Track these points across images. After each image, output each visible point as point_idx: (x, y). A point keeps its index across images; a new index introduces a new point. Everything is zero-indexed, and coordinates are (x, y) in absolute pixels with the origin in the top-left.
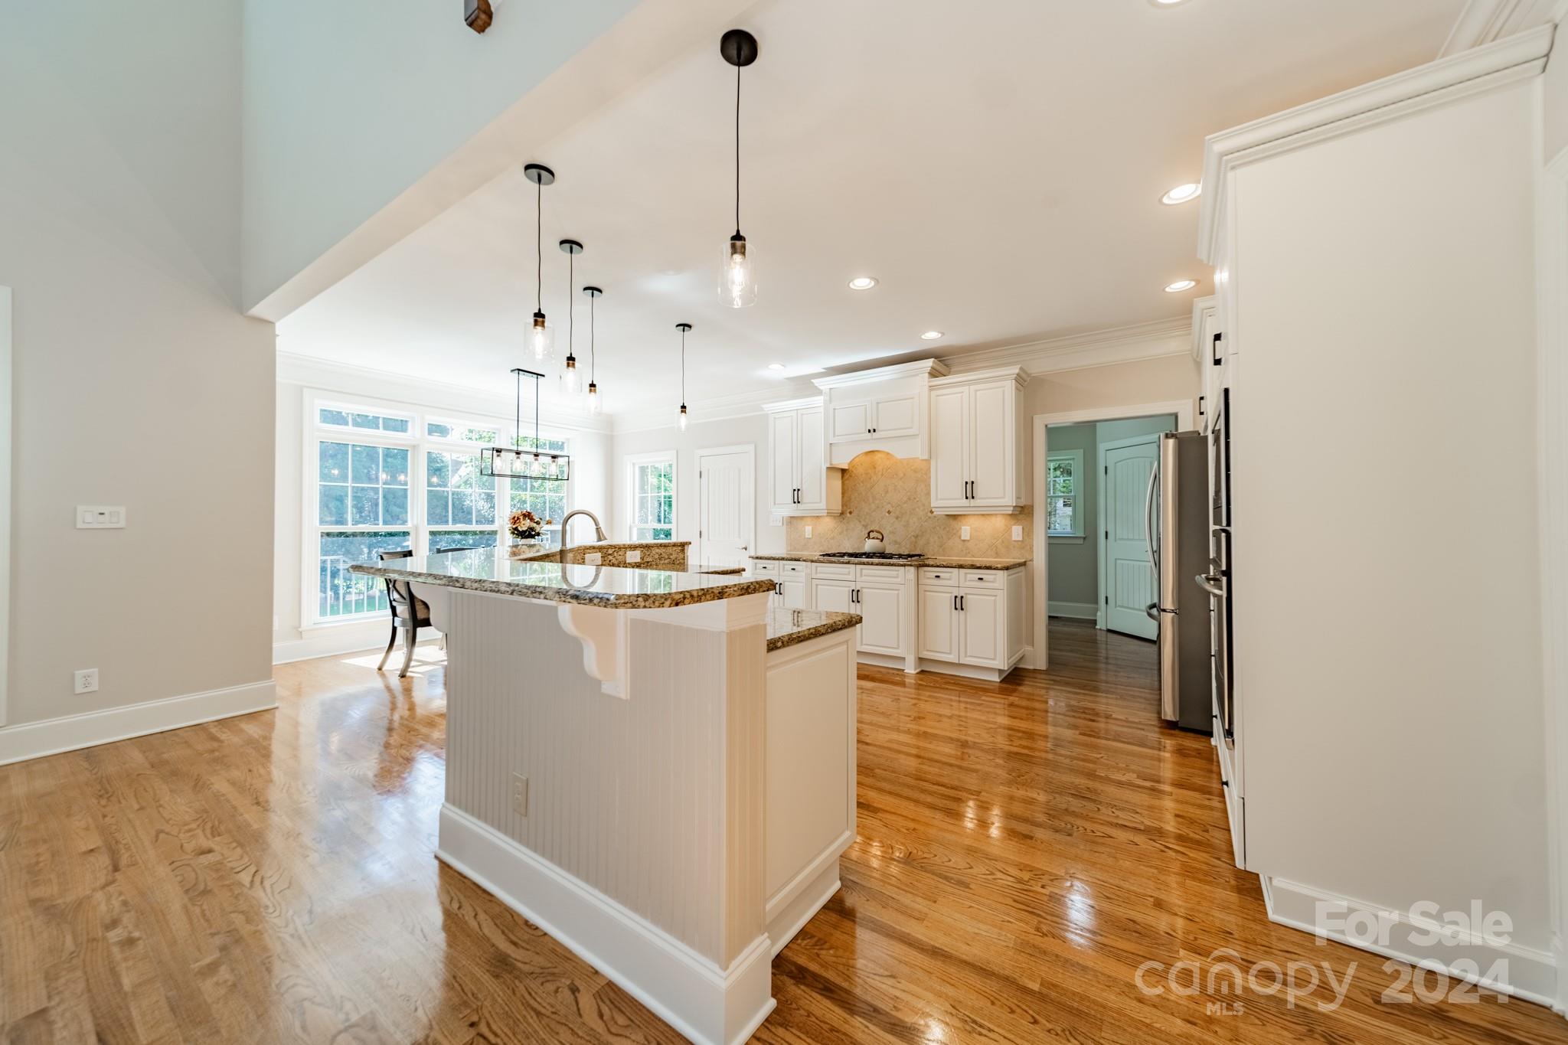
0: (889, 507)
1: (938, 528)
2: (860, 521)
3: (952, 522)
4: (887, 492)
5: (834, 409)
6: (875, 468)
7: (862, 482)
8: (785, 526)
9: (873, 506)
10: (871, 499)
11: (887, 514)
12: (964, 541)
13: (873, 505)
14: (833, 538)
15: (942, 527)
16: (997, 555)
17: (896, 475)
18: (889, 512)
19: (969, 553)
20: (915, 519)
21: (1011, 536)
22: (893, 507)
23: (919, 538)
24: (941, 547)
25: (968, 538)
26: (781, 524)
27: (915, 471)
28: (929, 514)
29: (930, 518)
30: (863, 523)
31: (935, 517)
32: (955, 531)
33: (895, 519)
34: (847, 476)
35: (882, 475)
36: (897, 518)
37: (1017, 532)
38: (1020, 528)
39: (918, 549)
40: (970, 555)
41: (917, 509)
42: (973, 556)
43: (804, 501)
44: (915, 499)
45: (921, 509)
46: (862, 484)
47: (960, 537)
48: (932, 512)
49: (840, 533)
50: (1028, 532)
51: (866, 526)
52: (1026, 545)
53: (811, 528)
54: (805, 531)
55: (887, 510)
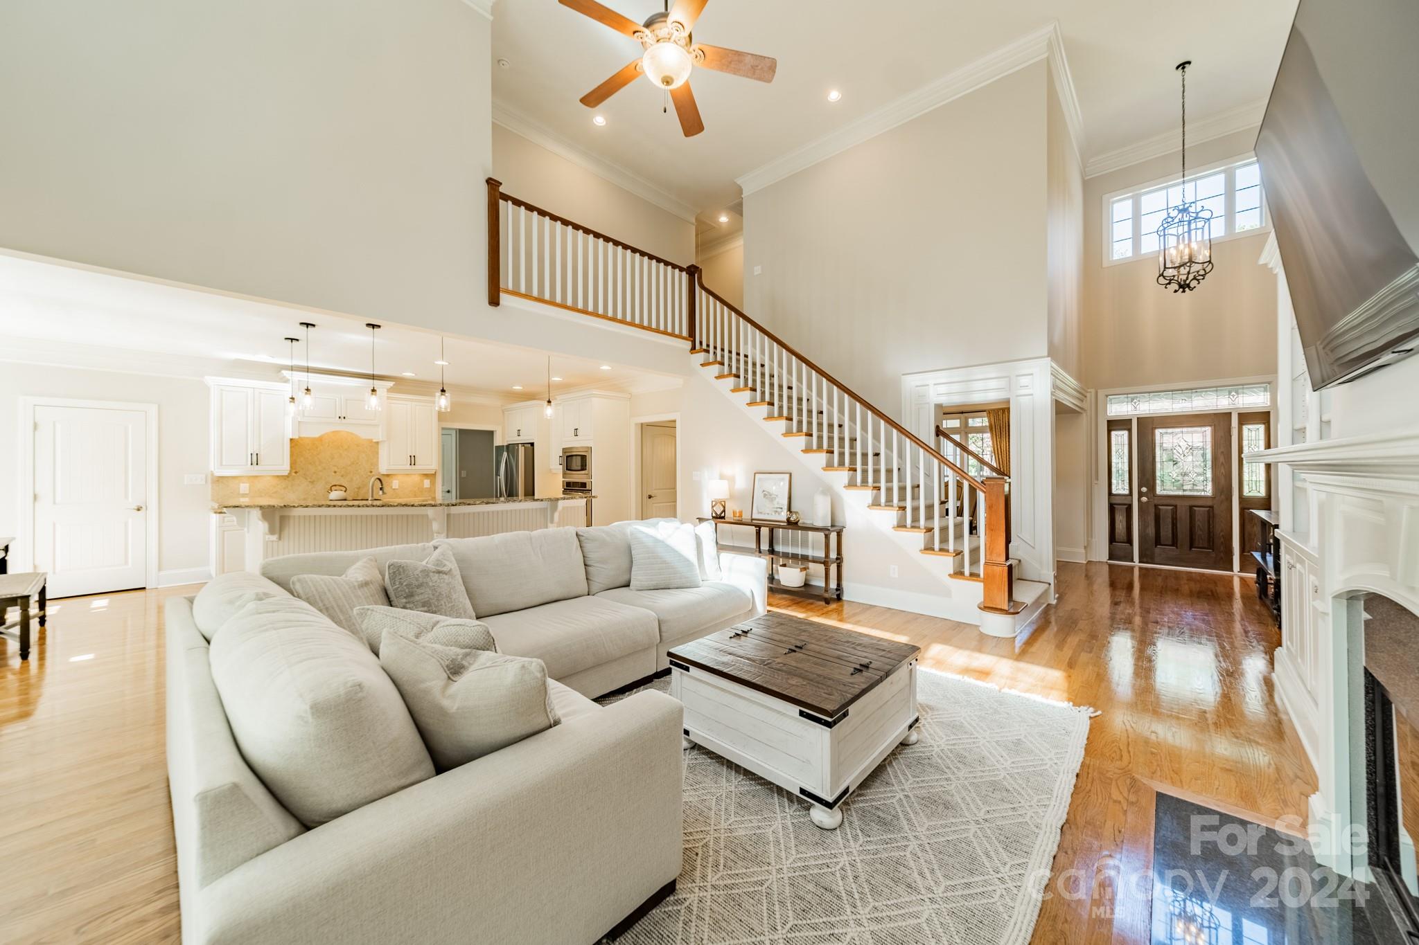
0: (335, 469)
2: (306, 479)
4: (333, 458)
7: (309, 450)
8: (210, 485)
11: (333, 474)
12: (394, 490)
13: (320, 468)
14: (276, 492)
16: (415, 496)
17: (342, 447)
18: (335, 472)
19: (398, 496)
20: (358, 477)
21: (423, 485)
22: (338, 468)
23: (361, 489)
25: (397, 487)
27: (358, 446)
28: (369, 474)
29: (369, 476)
30: (309, 480)
31: (376, 476)
32: (388, 484)
33: (340, 477)
34: (296, 445)
35: (328, 446)
36: (342, 476)
37: (427, 483)
38: (429, 481)
41: (360, 470)
42: (400, 498)
44: (357, 463)
45: (363, 470)
46: (308, 451)
47: (391, 487)
48: (371, 472)
49: (284, 488)
50: (433, 483)
51: (312, 482)
52: (432, 490)
53: (247, 485)
54: (239, 488)
55: (333, 470)
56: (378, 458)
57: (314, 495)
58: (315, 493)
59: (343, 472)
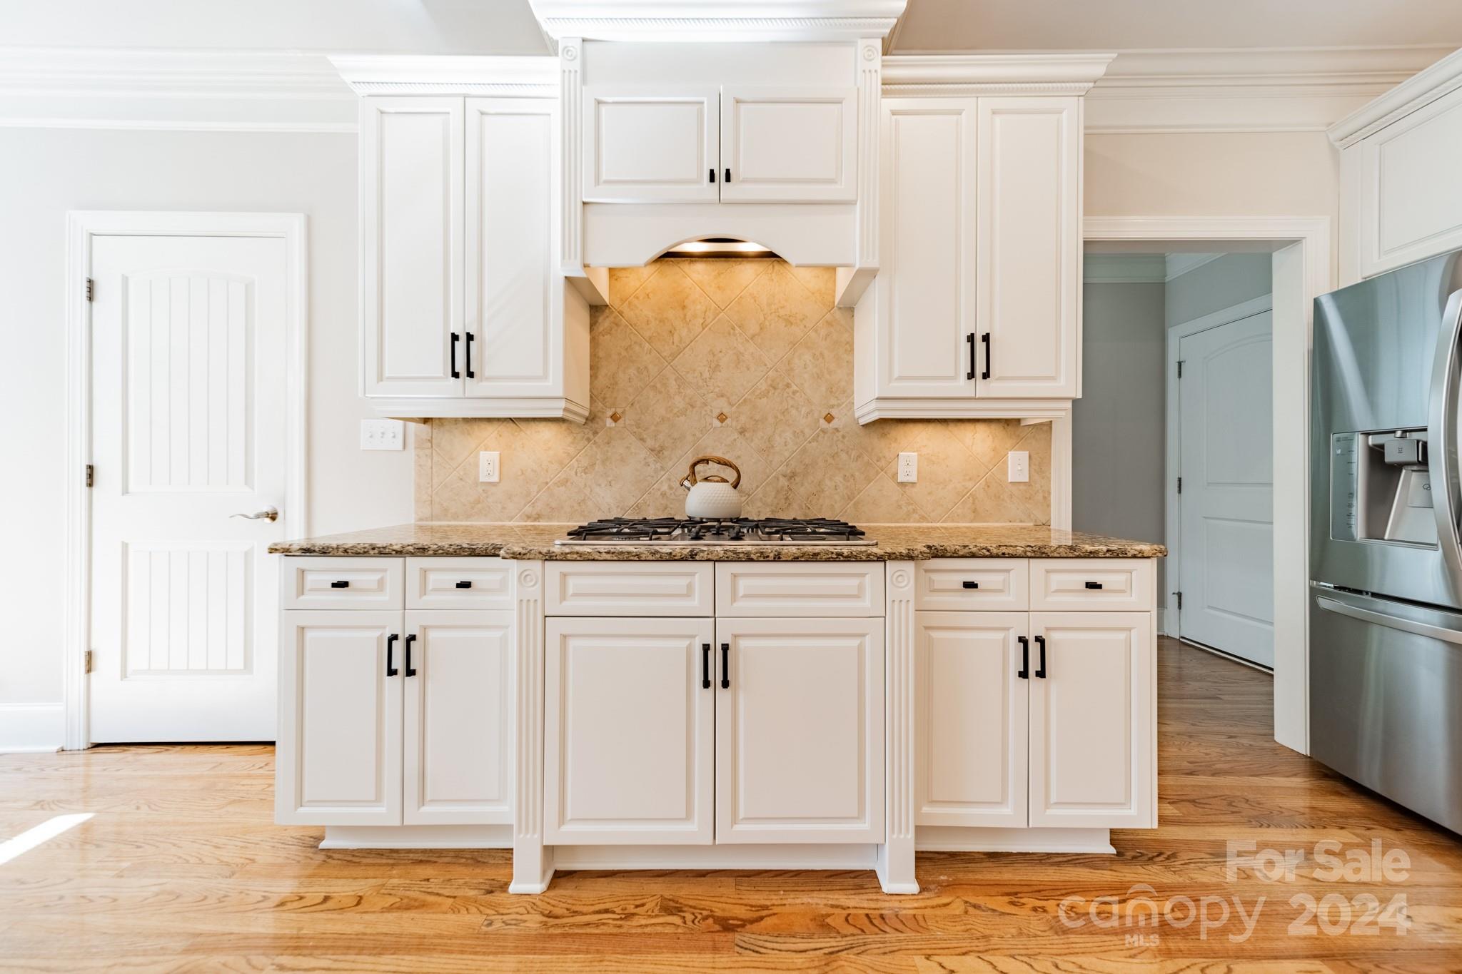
0: (721, 405)
1: (844, 456)
2: (642, 440)
3: (875, 441)
4: (716, 368)
5: (599, 102)
6: (684, 307)
8: (411, 452)
9: (679, 402)
10: (673, 384)
11: (717, 423)
12: (903, 484)
13: (678, 400)
14: (565, 482)
15: (854, 454)
16: (976, 514)
18: (722, 417)
19: (914, 511)
20: (788, 435)
21: (1006, 473)
22: (731, 405)
23: (798, 479)
24: (850, 499)
25: (913, 478)
26: (398, 444)
27: (789, 321)
28: (823, 423)
29: (824, 431)
30: (650, 443)
31: (837, 430)
32: (883, 463)
33: (736, 435)
34: (604, 323)
35: (704, 326)
36: (742, 432)
37: (1017, 464)
38: (1027, 449)
39: (795, 506)
40: (917, 516)
41: (794, 412)
42: (923, 519)
43: (487, 373)
44: (788, 387)
45: (804, 410)
46: (648, 344)
47: (895, 475)
48: (829, 418)
49: (585, 471)
50: (1040, 465)
51: (658, 452)
52: (1035, 491)
53: (494, 455)
54: (477, 465)
55: (716, 413)
56: (850, 364)
57: (663, 494)
58: (665, 487)
59: (743, 419)
